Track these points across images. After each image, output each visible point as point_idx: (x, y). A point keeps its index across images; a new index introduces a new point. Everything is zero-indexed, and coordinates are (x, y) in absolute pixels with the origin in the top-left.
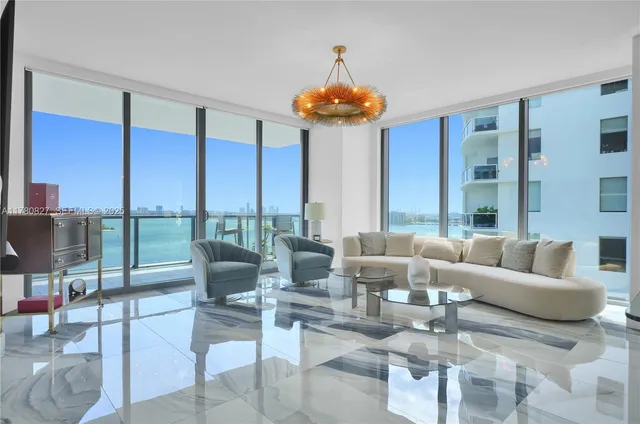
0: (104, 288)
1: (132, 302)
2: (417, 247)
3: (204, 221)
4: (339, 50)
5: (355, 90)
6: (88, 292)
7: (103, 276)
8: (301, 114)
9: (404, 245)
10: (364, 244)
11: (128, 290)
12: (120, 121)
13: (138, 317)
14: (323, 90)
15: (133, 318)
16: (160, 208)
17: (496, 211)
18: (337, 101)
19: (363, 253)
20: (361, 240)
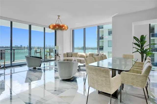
0: (5, 66)
1: (13, 69)
2: (78, 55)
3: (31, 50)
4: (59, 16)
5: (61, 25)
6: (2, 67)
7: (5, 63)
8: (51, 29)
9: (76, 55)
10: (67, 55)
11: (12, 66)
12: (10, 26)
13: (14, 73)
14: (54, 25)
15: (13, 73)
16: (21, 46)
17: (103, 47)
18: (57, 27)
19: (67, 57)
20: (67, 54)
